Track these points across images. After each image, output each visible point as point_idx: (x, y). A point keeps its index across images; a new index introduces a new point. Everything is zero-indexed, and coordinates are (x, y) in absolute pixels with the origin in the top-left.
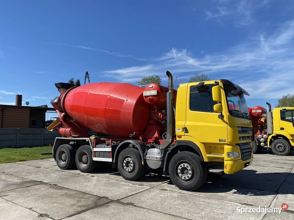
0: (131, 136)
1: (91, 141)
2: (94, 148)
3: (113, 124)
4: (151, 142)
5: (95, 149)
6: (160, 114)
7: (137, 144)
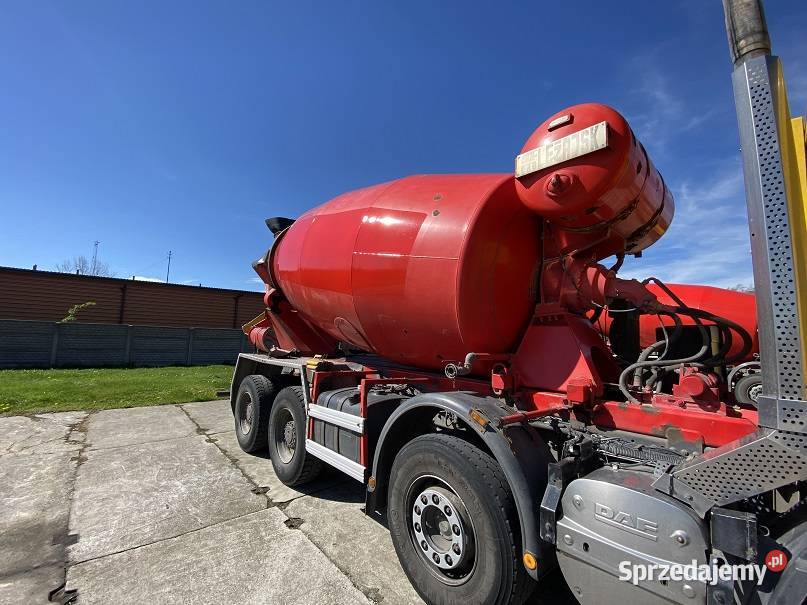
0: (451, 371)
1: (306, 377)
2: (311, 402)
3: (380, 316)
4: (556, 411)
5: (315, 410)
6: (591, 272)
7: (488, 428)
